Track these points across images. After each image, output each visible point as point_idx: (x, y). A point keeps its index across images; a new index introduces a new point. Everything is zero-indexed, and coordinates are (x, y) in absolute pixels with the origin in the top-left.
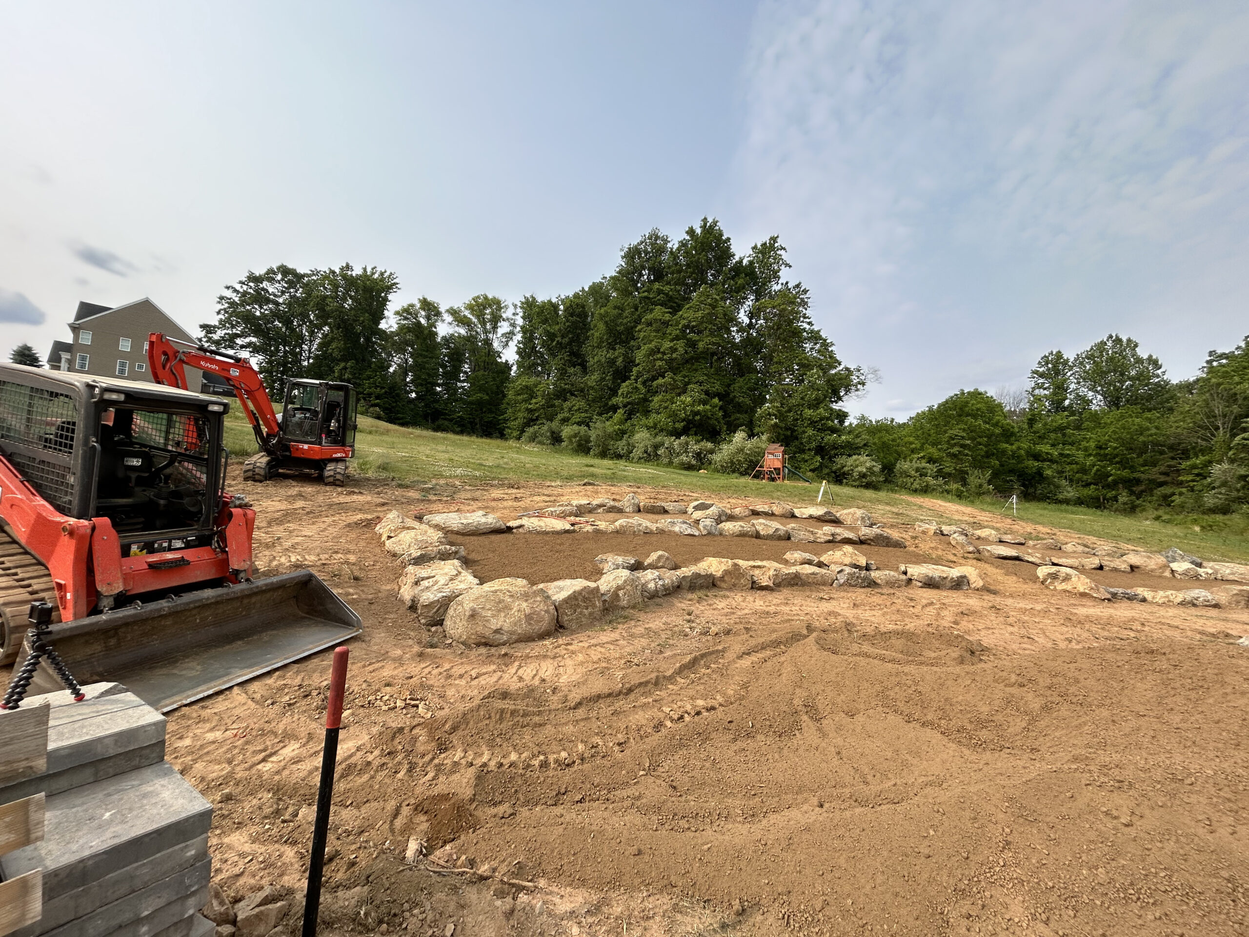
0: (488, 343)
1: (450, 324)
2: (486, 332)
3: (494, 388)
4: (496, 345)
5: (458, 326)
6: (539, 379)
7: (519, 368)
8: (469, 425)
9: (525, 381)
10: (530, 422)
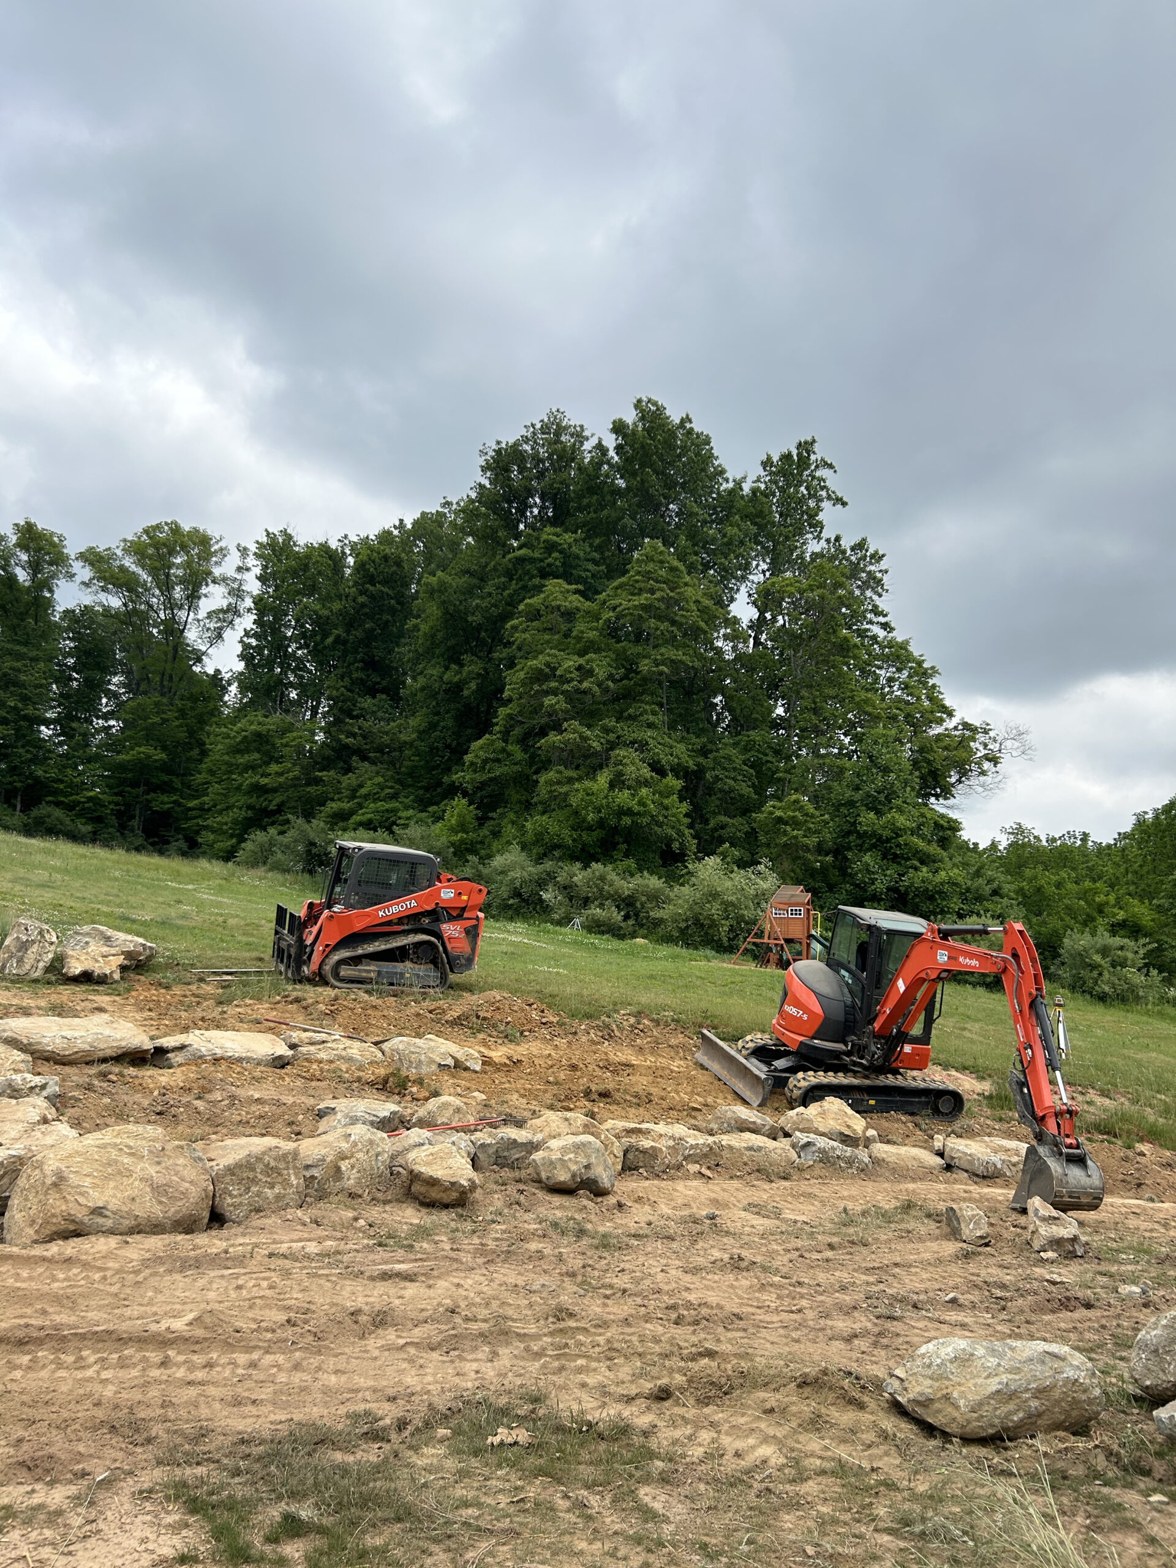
0: (174, 631)
1: (86, 585)
2: (171, 605)
3: (182, 735)
4: (192, 635)
5: (104, 589)
6: (289, 718)
7: (243, 689)
8: (114, 821)
9: (254, 723)
10: (260, 818)
